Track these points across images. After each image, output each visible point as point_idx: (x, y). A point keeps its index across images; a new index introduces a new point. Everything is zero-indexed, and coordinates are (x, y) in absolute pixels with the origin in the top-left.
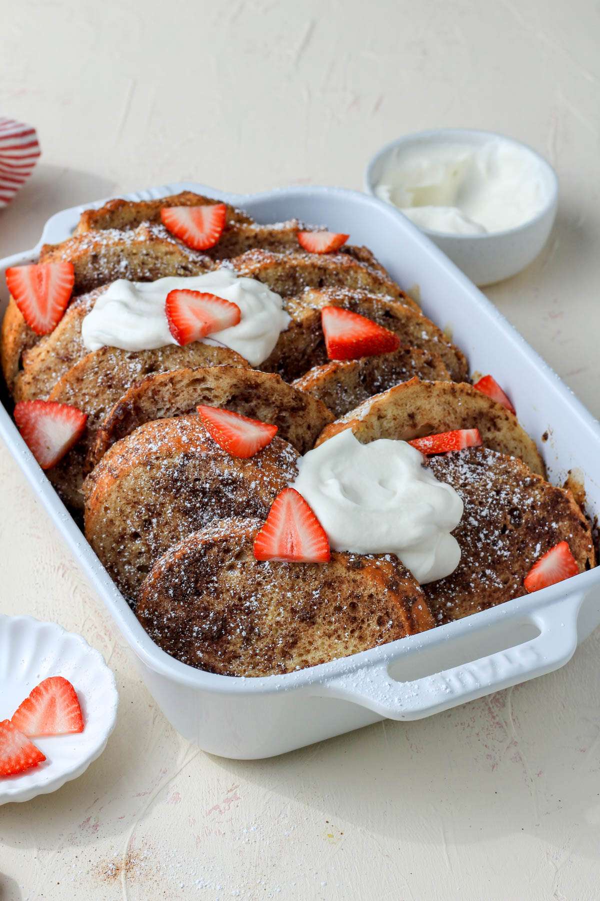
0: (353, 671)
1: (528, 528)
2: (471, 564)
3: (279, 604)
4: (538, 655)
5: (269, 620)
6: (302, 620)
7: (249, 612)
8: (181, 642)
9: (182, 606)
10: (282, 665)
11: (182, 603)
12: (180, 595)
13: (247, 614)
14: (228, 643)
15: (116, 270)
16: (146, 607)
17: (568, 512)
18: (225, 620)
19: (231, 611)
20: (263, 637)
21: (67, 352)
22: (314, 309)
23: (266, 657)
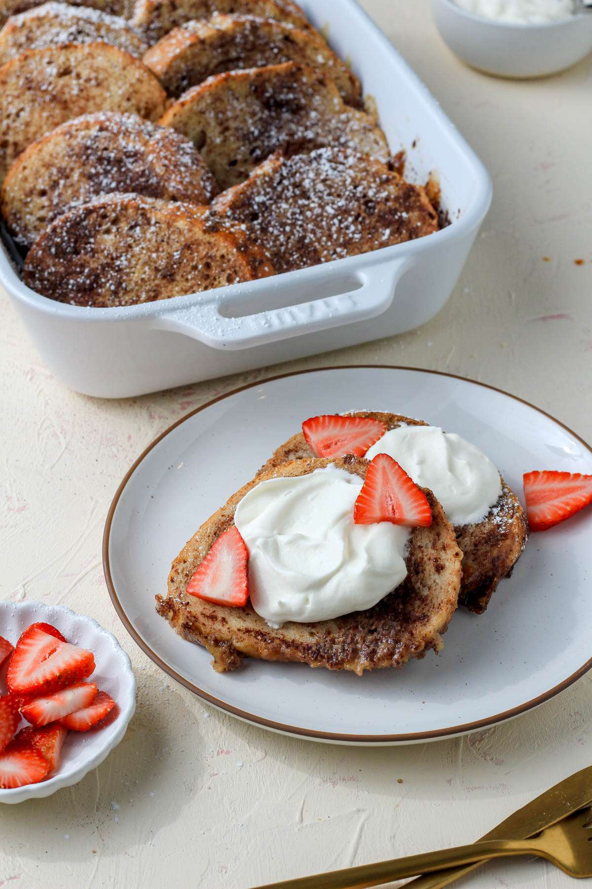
0: (187, 307)
1: (379, 216)
3: (145, 263)
4: (355, 304)
5: (136, 277)
6: (164, 277)
7: (119, 270)
9: (61, 263)
11: (62, 260)
12: (61, 253)
13: (117, 271)
14: (99, 295)
16: (30, 262)
17: (418, 204)
18: (97, 276)
19: (103, 269)
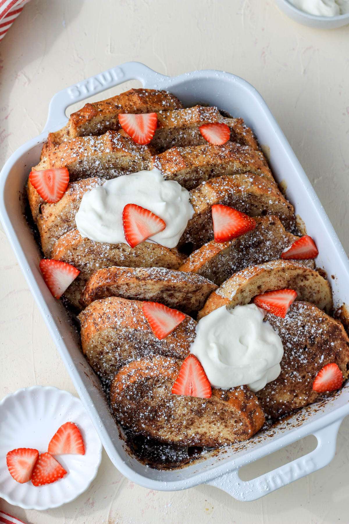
1: (318, 347)
2: (286, 369)
3: (184, 406)
4: (315, 464)
5: (179, 412)
6: (196, 414)
7: (169, 408)
8: (134, 420)
10: (186, 433)
11: (134, 402)
12: (133, 399)
14: (158, 422)
15: (93, 166)
16: (115, 403)
17: (340, 337)
18: (156, 411)
19: (159, 407)
20: (176, 420)
21: (66, 217)
22: (208, 204)
23: (177, 429)
